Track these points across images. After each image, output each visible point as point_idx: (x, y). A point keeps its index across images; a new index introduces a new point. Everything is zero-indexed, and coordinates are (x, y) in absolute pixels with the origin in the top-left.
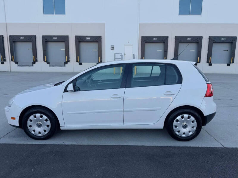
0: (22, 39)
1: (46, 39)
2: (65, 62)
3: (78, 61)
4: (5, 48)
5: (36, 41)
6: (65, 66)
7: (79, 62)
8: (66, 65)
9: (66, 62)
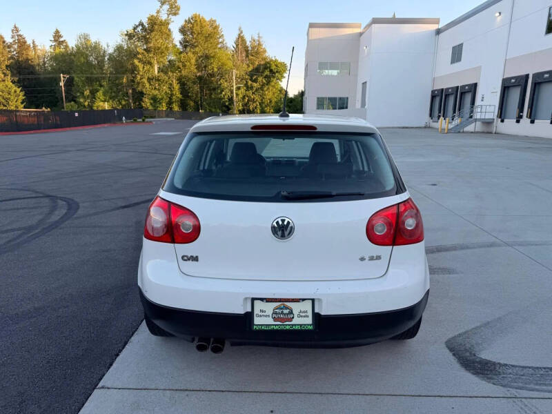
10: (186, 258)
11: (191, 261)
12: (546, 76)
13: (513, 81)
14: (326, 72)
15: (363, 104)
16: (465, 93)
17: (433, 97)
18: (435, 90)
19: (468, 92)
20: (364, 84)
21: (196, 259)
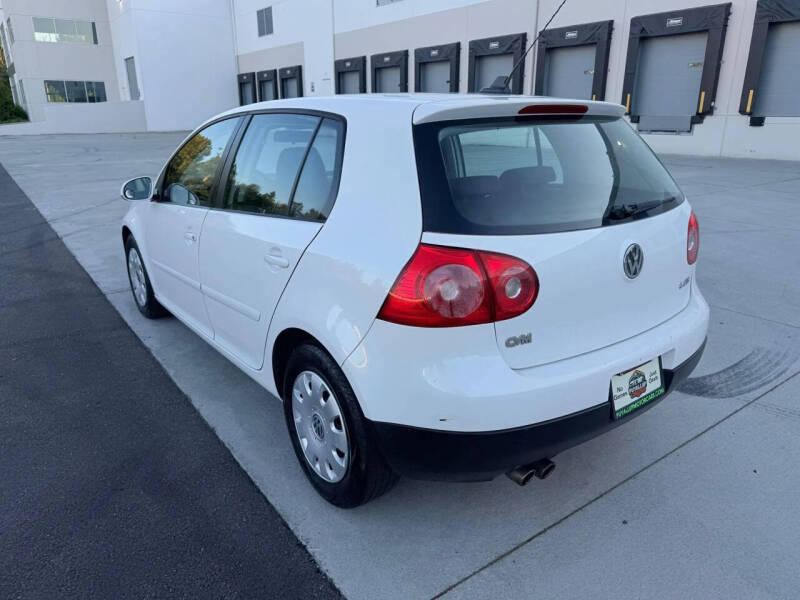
0: (571, 39)
1: (643, 30)
2: (694, 114)
3: (748, 110)
4: (526, 73)
5: (613, 41)
6: (689, 132)
7: (749, 114)
8: (697, 127)
9: (698, 114)
10: (512, 342)
11: (520, 345)
12: (387, 59)
13: (348, 64)
14: (40, 36)
15: (135, 93)
16: (286, 79)
17: (242, 85)
18: (243, 75)
19: (291, 78)
20: (129, 61)
21: (526, 339)
